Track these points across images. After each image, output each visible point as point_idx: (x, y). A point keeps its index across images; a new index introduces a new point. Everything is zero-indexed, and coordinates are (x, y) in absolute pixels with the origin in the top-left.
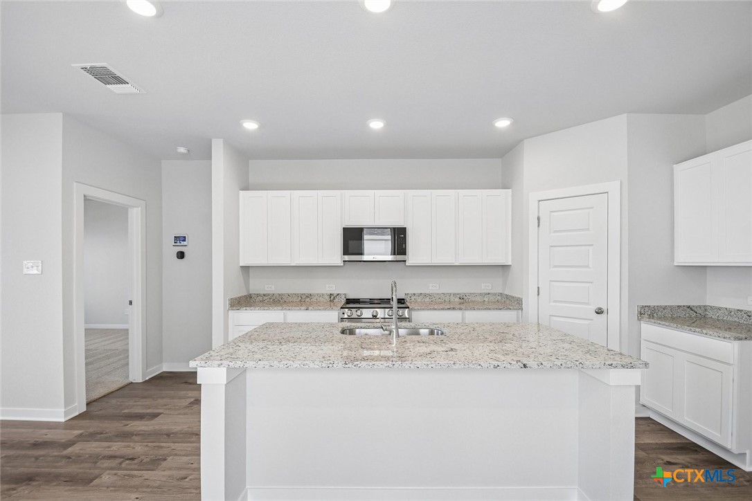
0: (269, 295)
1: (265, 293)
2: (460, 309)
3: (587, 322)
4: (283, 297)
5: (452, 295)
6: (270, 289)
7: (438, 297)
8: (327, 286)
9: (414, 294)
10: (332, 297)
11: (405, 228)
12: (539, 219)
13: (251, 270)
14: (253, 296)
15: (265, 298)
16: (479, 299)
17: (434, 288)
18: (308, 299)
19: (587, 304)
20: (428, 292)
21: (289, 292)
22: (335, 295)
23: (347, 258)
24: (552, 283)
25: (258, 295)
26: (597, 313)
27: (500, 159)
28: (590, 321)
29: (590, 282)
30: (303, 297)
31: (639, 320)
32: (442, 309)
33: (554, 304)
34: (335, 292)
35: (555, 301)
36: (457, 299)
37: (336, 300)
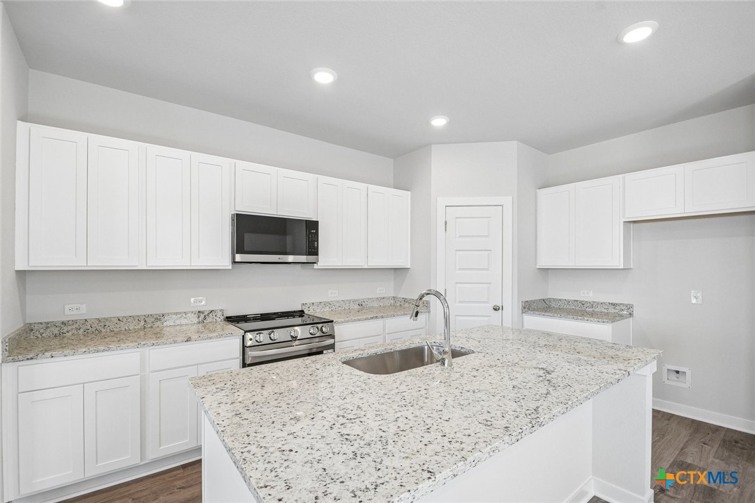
0: (75, 322)
1: (65, 319)
2: (382, 317)
3: (486, 319)
4: (107, 324)
5: (352, 302)
6: (75, 312)
7: (338, 305)
9: (313, 304)
10: (202, 316)
11: (318, 222)
12: (445, 223)
15: (68, 328)
16: (375, 304)
19: (487, 302)
21: (120, 314)
22: (206, 313)
23: (238, 257)
24: (458, 285)
25: (48, 325)
26: (495, 309)
27: (392, 160)
28: (488, 318)
29: (487, 283)
31: (523, 313)
32: (366, 319)
33: (460, 304)
34: (207, 309)
35: (460, 302)
36: (356, 307)
37: (209, 320)
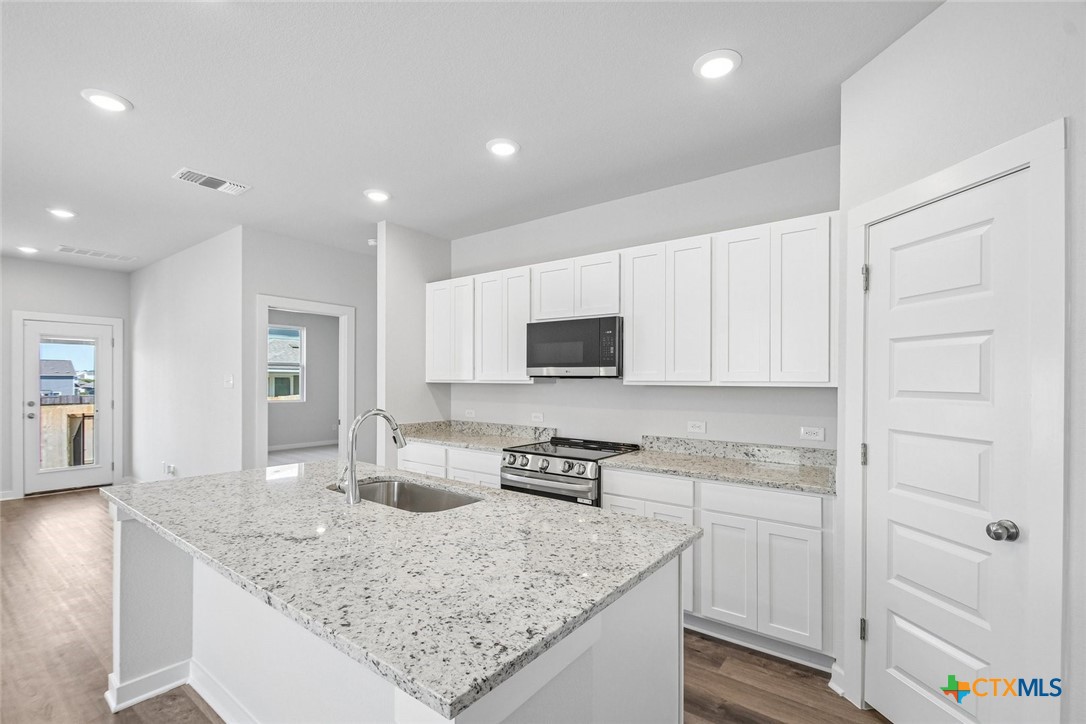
0: (468, 423)
1: (464, 420)
2: (688, 475)
5: (730, 446)
6: (469, 416)
7: (702, 447)
8: (534, 415)
9: (658, 438)
10: (538, 432)
11: (616, 317)
12: (867, 271)
13: (452, 388)
14: (453, 423)
15: (465, 427)
17: (697, 430)
18: (509, 433)
19: (976, 504)
20: (683, 436)
22: (540, 430)
23: (532, 371)
24: (894, 435)
25: (458, 423)
28: (982, 556)
30: (504, 429)
33: (898, 492)
34: (542, 426)
36: (740, 456)
37: (543, 437)
